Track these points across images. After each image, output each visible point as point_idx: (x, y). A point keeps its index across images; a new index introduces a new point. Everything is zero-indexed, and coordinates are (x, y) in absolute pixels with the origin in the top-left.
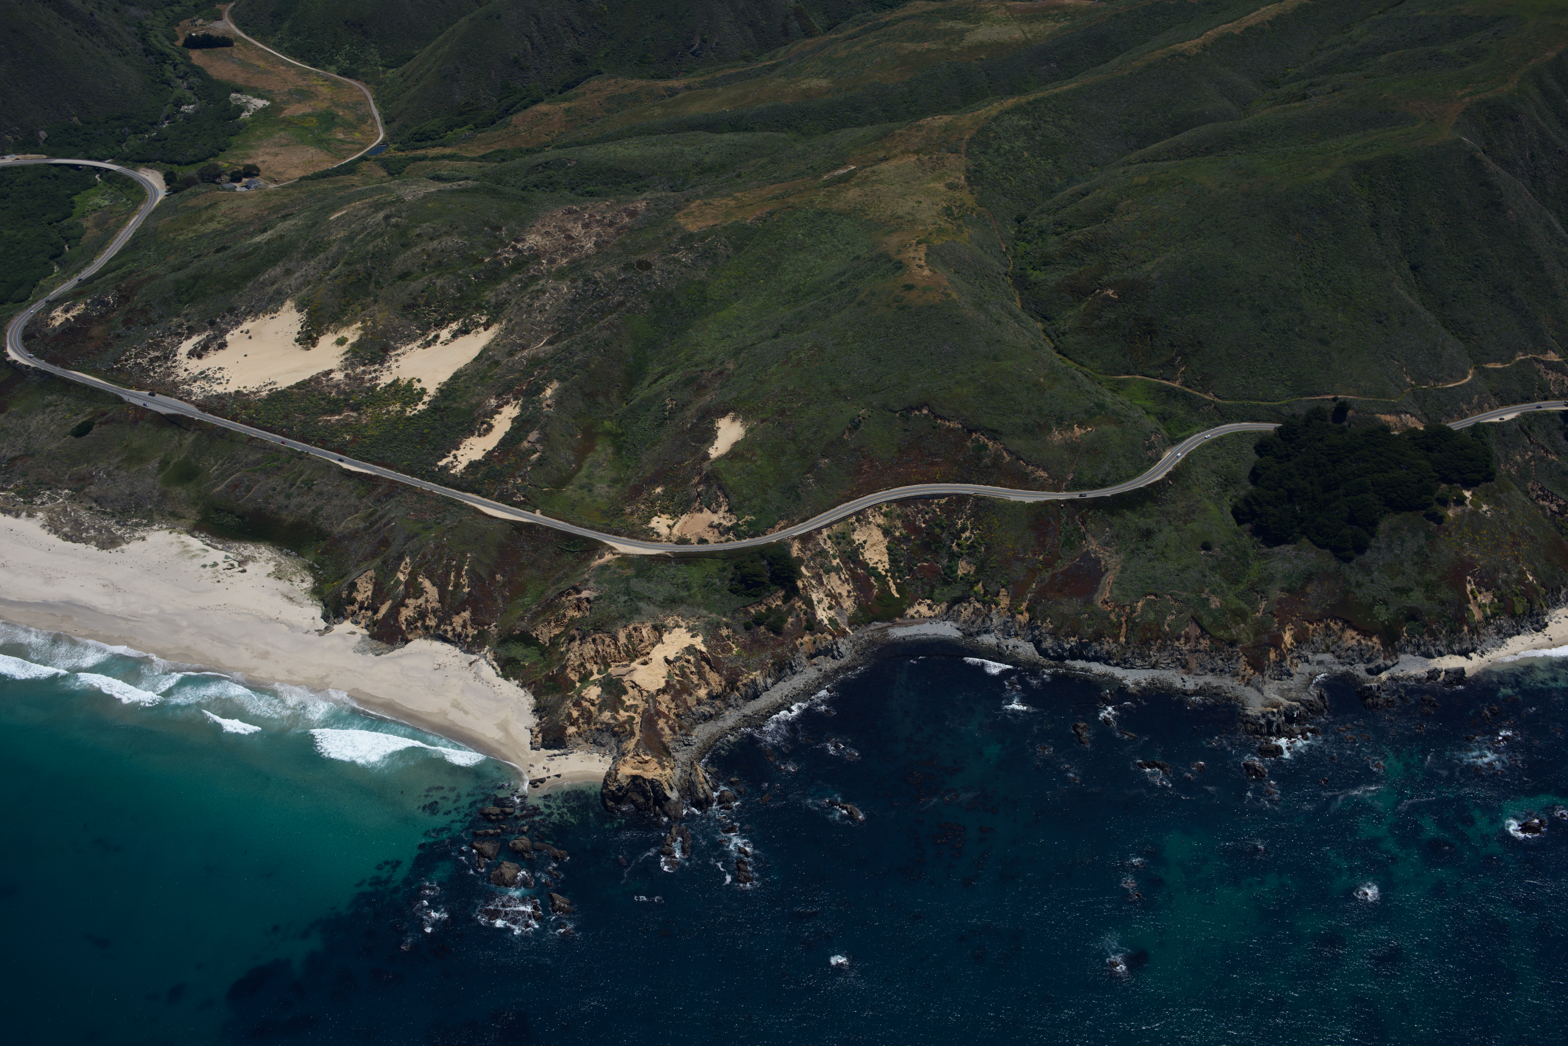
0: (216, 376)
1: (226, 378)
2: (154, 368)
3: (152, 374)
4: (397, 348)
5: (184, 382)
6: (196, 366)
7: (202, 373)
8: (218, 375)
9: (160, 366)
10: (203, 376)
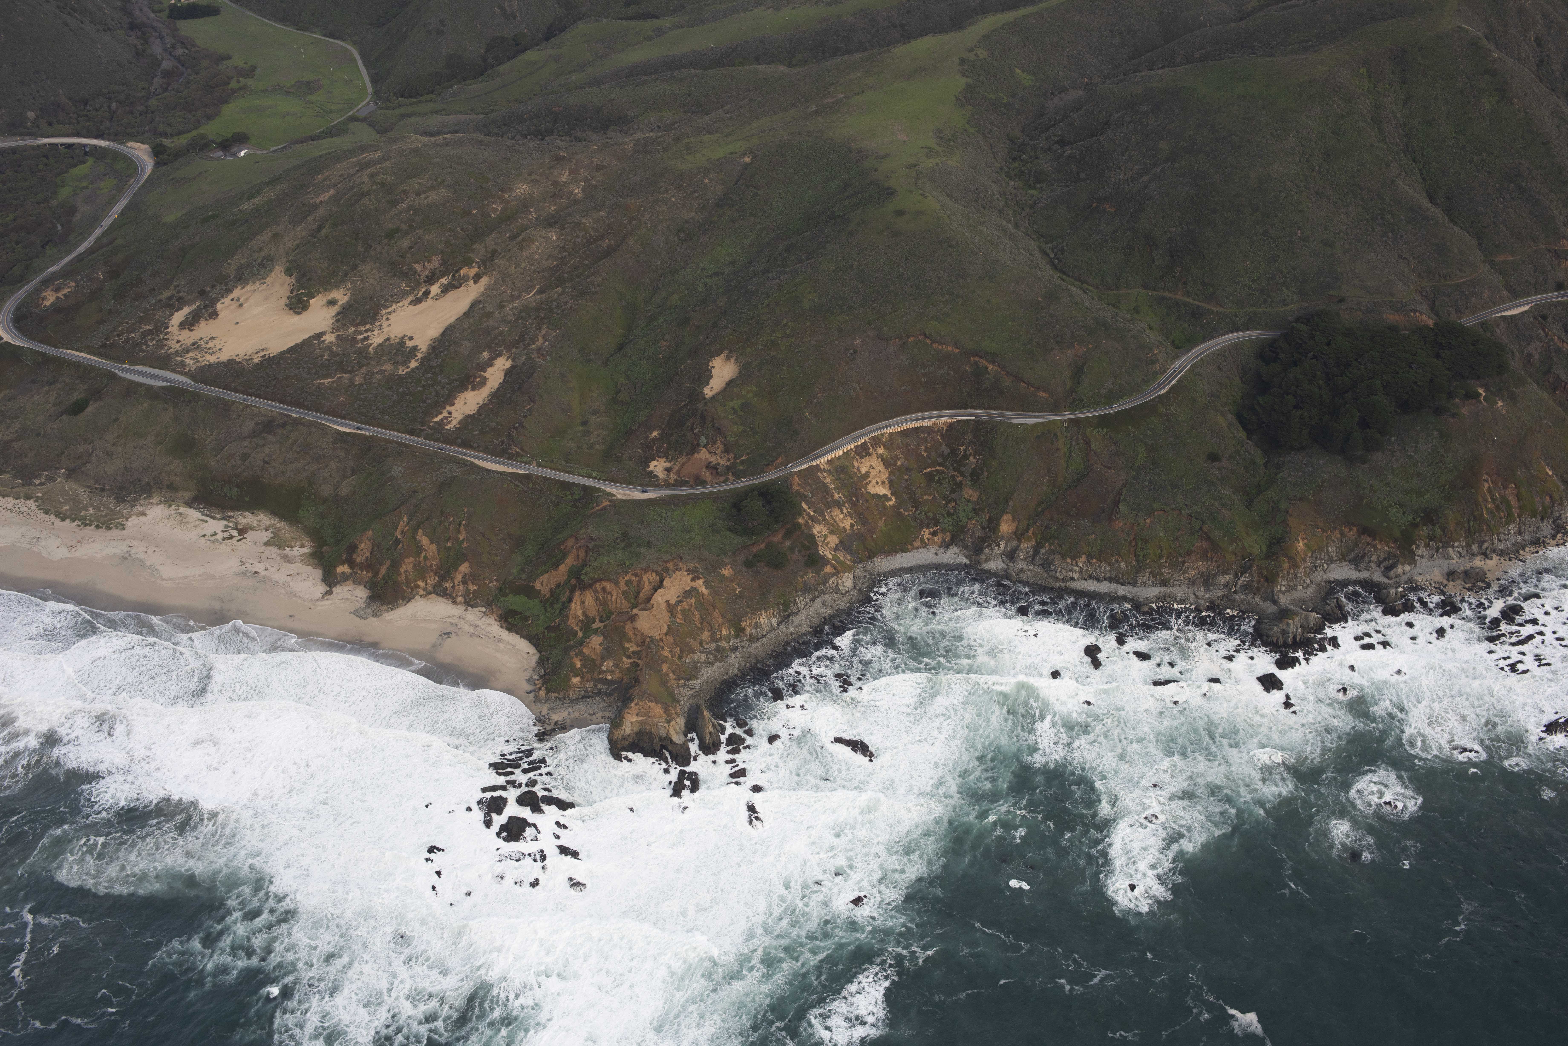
0: (208, 346)
1: (219, 347)
2: (146, 341)
3: (144, 347)
4: (388, 307)
5: (177, 354)
6: (187, 337)
7: (194, 344)
8: (210, 345)
9: (152, 340)
10: (196, 346)
